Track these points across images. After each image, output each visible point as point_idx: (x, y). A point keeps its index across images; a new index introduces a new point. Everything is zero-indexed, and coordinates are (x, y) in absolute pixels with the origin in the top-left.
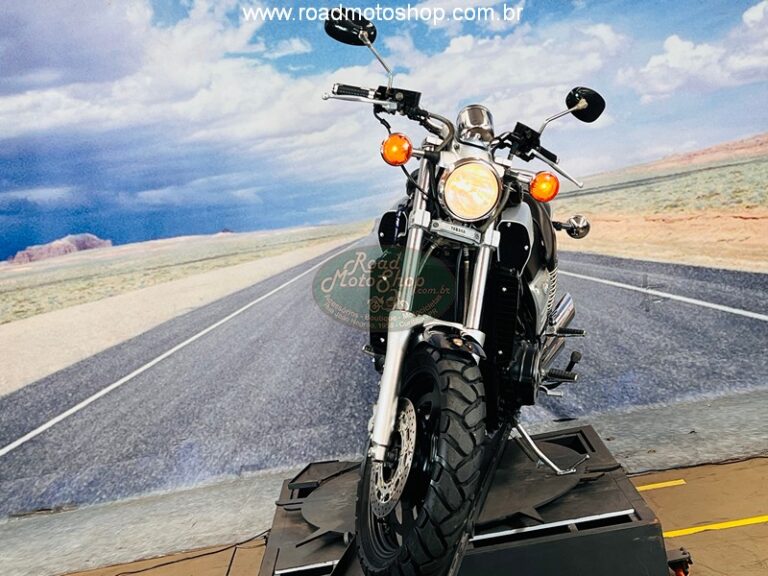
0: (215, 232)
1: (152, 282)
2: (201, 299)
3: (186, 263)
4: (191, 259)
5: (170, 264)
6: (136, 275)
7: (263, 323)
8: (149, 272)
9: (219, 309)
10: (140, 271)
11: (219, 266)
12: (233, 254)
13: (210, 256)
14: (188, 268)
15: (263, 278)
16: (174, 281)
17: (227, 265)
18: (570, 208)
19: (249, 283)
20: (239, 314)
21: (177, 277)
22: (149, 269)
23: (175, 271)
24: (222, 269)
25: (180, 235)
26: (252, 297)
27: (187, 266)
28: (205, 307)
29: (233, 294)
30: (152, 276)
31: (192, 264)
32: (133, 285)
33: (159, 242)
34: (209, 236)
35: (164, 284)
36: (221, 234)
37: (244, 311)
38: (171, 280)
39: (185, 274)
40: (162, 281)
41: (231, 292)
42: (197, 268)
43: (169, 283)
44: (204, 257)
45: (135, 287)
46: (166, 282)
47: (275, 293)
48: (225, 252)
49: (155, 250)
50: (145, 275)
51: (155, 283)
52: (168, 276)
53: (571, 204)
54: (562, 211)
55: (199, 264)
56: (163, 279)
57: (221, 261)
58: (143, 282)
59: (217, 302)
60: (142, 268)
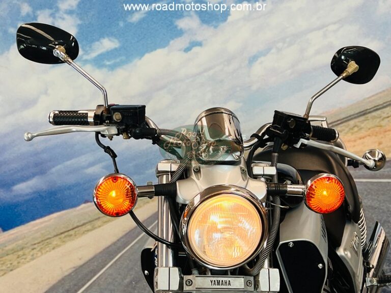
0: (79, 205)
1: (39, 254)
2: (80, 259)
3: (62, 233)
4: (64, 230)
5: (50, 236)
6: (26, 251)
7: (132, 268)
8: (36, 246)
9: (96, 264)
10: (28, 248)
11: (88, 231)
12: (96, 219)
13: (78, 224)
14: (65, 237)
15: (124, 233)
16: (56, 250)
17: (94, 228)
18: (362, 125)
19: (114, 239)
20: (112, 265)
21: (58, 246)
22: (35, 244)
23: (55, 241)
24: (90, 233)
25: (52, 213)
26: (119, 250)
27: (63, 236)
28: (84, 264)
29: (104, 250)
30: (39, 249)
31: (66, 234)
32: (25, 259)
33: (38, 221)
34: (74, 209)
35: (48, 253)
36: (83, 206)
37: (115, 262)
38: (54, 248)
39: (64, 242)
40: (47, 251)
41: (101, 249)
42: (71, 235)
43: (53, 252)
44: (75, 226)
45: (28, 260)
46: (50, 251)
47: (136, 243)
48: (90, 219)
49: (37, 228)
50: (33, 249)
51: (42, 254)
52: (51, 246)
53: (362, 122)
54: (356, 129)
55: (71, 233)
56: (48, 249)
57: (89, 227)
58: (33, 255)
59: (92, 259)
60: (29, 245)
